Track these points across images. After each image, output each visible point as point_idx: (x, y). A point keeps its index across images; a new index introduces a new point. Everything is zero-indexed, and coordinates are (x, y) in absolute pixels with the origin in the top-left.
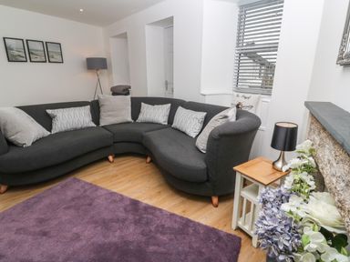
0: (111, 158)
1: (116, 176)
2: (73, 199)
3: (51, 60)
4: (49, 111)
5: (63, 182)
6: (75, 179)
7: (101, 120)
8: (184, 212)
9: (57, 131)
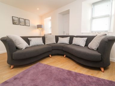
0: (50, 56)
1: (55, 62)
2: (43, 71)
3: (26, 25)
4: (29, 38)
5: (36, 64)
6: (40, 63)
7: (46, 43)
8: (92, 74)
9: (32, 45)
